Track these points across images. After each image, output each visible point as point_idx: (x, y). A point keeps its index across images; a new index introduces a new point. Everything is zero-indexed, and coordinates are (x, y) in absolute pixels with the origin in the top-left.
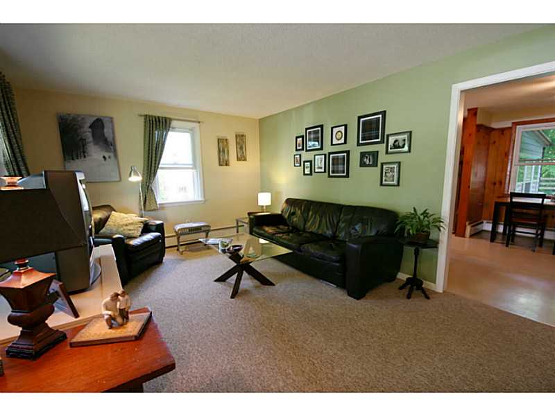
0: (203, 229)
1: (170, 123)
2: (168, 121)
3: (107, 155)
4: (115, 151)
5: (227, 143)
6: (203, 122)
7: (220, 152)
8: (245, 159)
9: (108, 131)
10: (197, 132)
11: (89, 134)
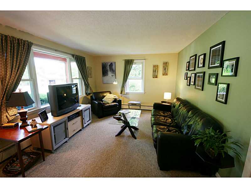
0: (137, 105)
1: (133, 61)
2: (132, 61)
3: (113, 75)
4: (115, 73)
5: (158, 67)
6: (147, 59)
7: (153, 72)
8: (167, 75)
9: (113, 67)
10: (144, 64)
11: (109, 68)
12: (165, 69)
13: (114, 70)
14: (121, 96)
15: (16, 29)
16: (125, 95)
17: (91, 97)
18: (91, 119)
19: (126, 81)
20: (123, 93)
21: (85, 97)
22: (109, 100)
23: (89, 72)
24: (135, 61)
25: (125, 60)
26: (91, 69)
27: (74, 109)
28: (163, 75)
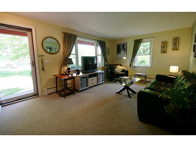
2: (141, 40)
5: (166, 43)
6: (155, 37)
7: (162, 47)
8: (177, 49)
9: (125, 47)
10: (152, 41)
11: (122, 48)
12: (175, 44)
13: (126, 48)
14: (130, 69)
15: (70, 29)
16: (133, 68)
17: (108, 67)
18: (104, 80)
19: (134, 57)
20: (131, 66)
21: (103, 67)
22: (119, 70)
23: (108, 51)
24: (143, 40)
25: (135, 40)
26: (110, 49)
27: (93, 72)
28: (173, 50)
